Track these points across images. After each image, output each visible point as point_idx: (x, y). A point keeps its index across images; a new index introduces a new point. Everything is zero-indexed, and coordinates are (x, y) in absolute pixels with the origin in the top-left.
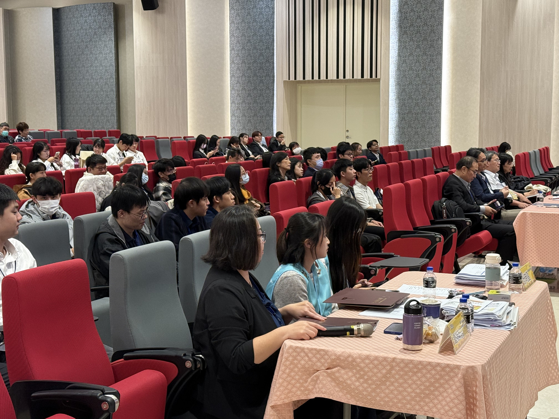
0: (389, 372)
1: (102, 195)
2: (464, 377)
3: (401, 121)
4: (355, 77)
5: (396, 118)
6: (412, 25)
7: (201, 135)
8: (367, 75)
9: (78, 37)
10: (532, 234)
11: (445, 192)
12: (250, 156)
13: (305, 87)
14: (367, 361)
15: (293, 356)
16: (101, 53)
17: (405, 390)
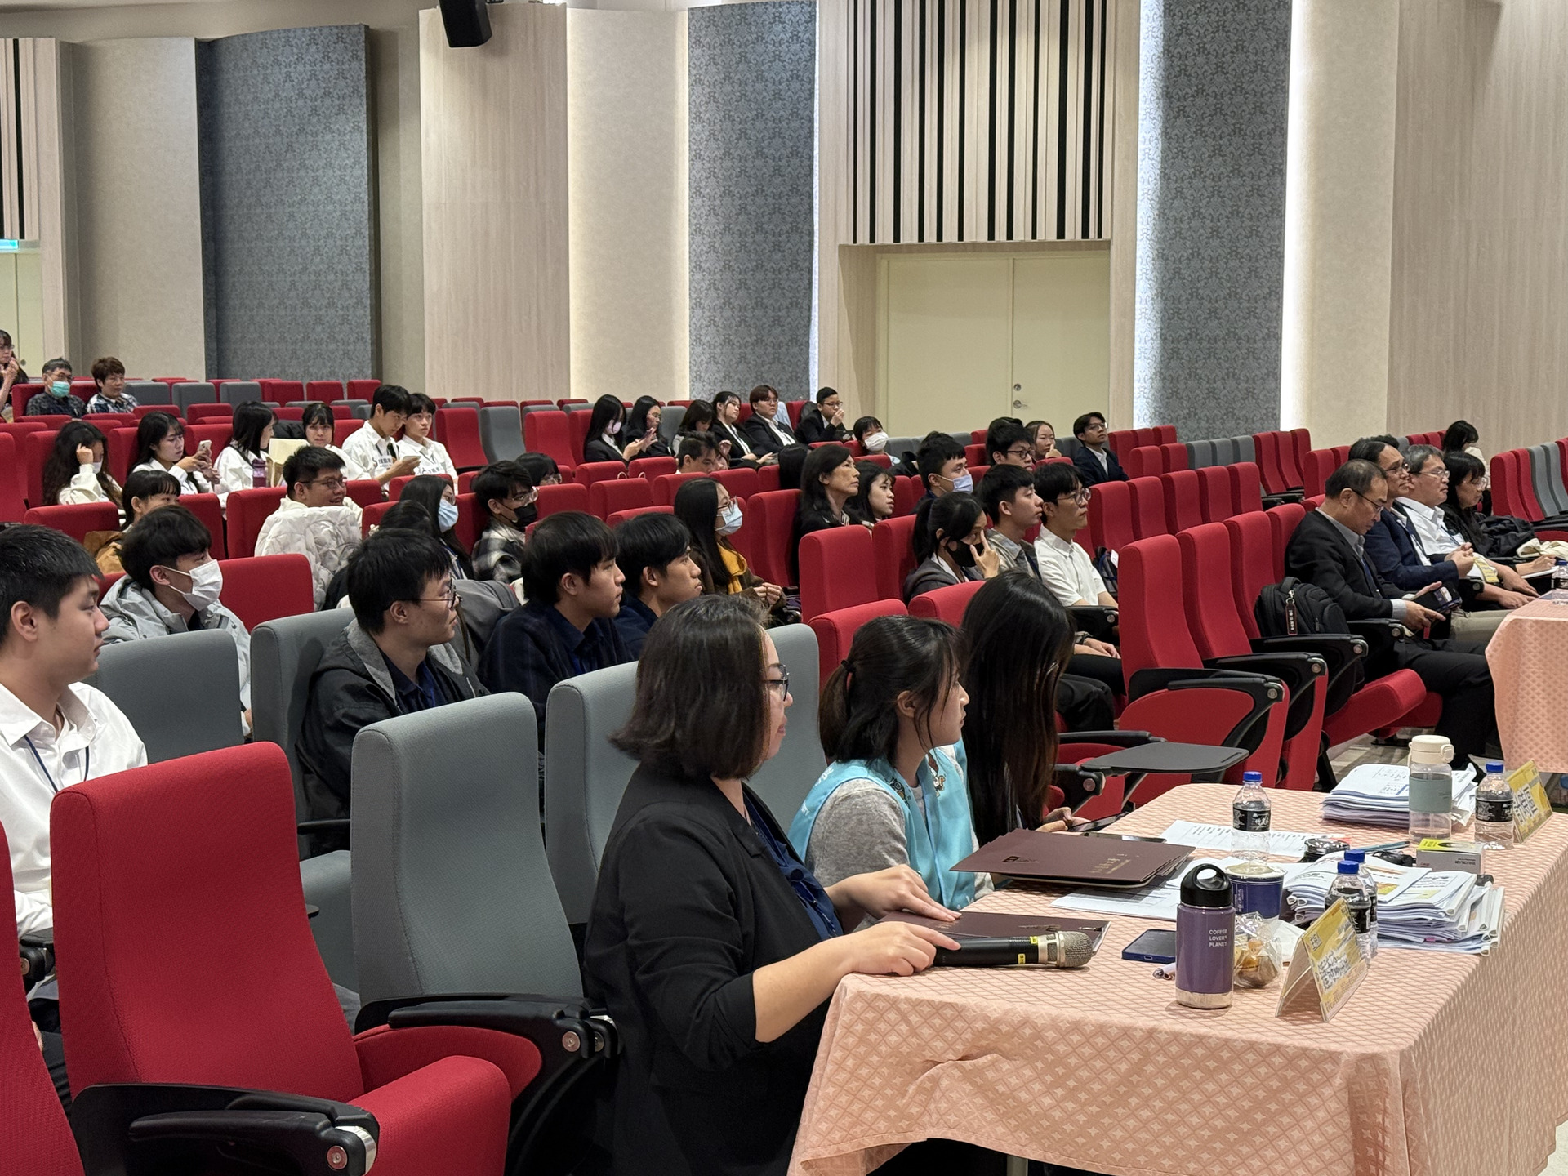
0: (1137, 1069)
1: (330, 564)
2: (1349, 1084)
3: (1170, 359)
4: (1040, 236)
5: (1154, 353)
6: (1201, 91)
7: (608, 396)
8: (1073, 231)
9: (266, 121)
10: (1538, 681)
11: (1295, 562)
12: (744, 454)
13: (899, 263)
14: (1076, 1038)
15: (866, 1022)
16: (329, 165)
17: (1182, 1121)
